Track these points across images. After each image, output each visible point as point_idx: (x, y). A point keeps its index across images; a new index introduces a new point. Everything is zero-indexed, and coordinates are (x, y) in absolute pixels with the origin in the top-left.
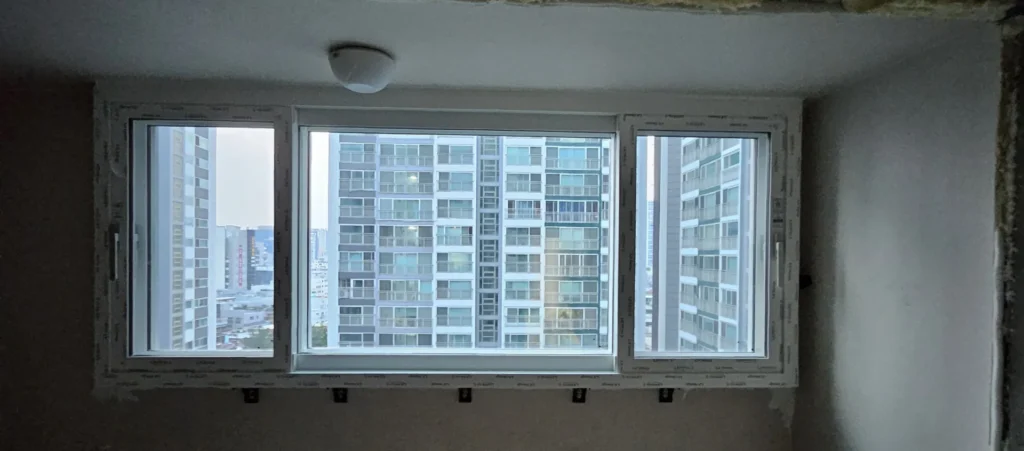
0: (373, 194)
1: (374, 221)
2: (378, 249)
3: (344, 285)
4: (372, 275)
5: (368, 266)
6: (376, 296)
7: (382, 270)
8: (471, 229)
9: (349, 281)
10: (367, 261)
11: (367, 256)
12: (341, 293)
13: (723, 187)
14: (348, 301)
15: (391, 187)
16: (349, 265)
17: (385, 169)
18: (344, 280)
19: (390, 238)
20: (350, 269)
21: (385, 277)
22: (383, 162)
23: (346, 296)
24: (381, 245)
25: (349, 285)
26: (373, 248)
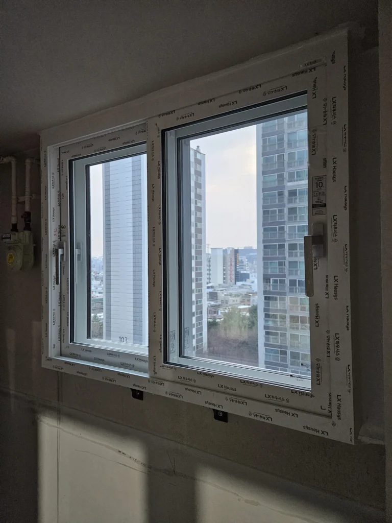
0: (284, 223)
1: (284, 241)
2: (288, 259)
3: (267, 282)
4: (284, 276)
5: (282, 270)
6: (287, 290)
7: (290, 273)
9: (270, 280)
10: (281, 267)
11: (281, 264)
12: (265, 287)
14: (270, 292)
15: (296, 217)
16: (269, 270)
17: (291, 206)
18: (266, 279)
19: (296, 251)
20: (269, 272)
21: (293, 278)
22: (290, 201)
23: (268, 289)
24: (289, 256)
25: (270, 282)
26: (285, 258)
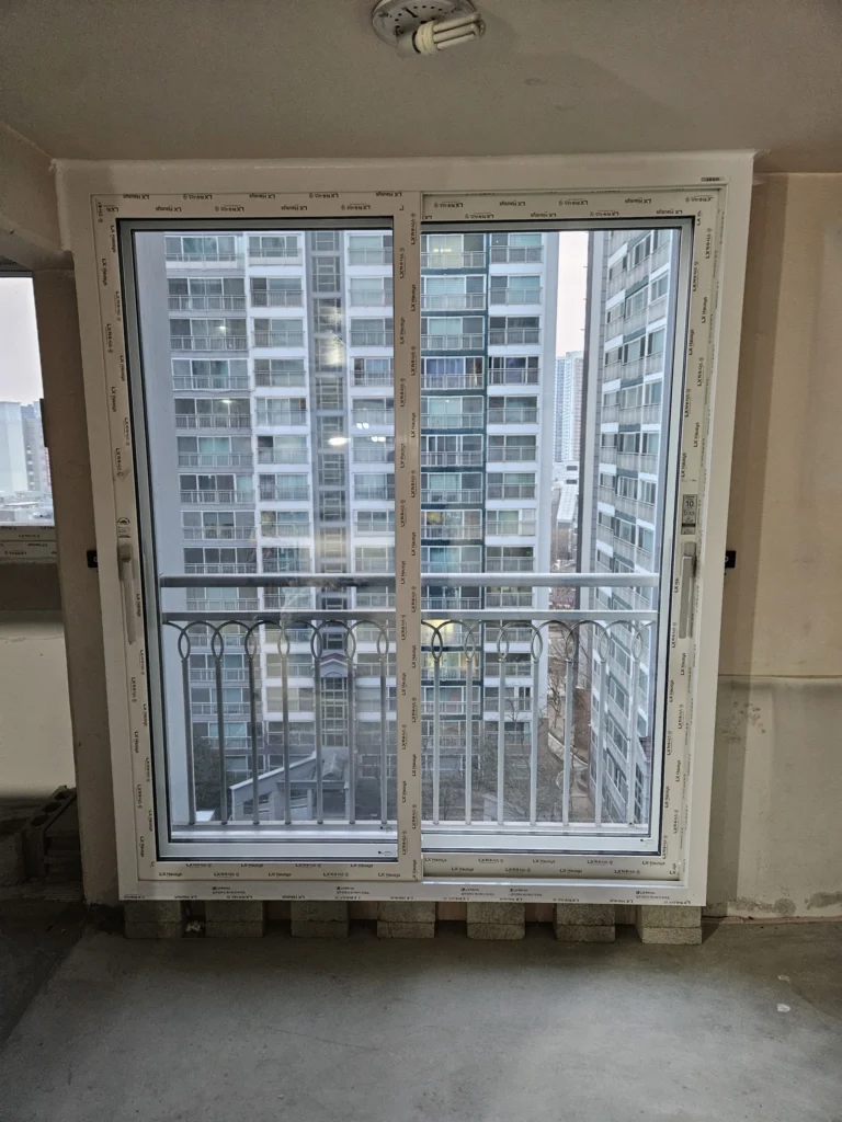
2: (175, 432)
6: (176, 497)
7: (182, 461)
8: (303, 401)
13: (650, 329)
15: (188, 342)
17: (177, 315)
19: (191, 415)
21: (186, 470)
